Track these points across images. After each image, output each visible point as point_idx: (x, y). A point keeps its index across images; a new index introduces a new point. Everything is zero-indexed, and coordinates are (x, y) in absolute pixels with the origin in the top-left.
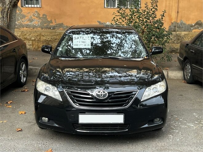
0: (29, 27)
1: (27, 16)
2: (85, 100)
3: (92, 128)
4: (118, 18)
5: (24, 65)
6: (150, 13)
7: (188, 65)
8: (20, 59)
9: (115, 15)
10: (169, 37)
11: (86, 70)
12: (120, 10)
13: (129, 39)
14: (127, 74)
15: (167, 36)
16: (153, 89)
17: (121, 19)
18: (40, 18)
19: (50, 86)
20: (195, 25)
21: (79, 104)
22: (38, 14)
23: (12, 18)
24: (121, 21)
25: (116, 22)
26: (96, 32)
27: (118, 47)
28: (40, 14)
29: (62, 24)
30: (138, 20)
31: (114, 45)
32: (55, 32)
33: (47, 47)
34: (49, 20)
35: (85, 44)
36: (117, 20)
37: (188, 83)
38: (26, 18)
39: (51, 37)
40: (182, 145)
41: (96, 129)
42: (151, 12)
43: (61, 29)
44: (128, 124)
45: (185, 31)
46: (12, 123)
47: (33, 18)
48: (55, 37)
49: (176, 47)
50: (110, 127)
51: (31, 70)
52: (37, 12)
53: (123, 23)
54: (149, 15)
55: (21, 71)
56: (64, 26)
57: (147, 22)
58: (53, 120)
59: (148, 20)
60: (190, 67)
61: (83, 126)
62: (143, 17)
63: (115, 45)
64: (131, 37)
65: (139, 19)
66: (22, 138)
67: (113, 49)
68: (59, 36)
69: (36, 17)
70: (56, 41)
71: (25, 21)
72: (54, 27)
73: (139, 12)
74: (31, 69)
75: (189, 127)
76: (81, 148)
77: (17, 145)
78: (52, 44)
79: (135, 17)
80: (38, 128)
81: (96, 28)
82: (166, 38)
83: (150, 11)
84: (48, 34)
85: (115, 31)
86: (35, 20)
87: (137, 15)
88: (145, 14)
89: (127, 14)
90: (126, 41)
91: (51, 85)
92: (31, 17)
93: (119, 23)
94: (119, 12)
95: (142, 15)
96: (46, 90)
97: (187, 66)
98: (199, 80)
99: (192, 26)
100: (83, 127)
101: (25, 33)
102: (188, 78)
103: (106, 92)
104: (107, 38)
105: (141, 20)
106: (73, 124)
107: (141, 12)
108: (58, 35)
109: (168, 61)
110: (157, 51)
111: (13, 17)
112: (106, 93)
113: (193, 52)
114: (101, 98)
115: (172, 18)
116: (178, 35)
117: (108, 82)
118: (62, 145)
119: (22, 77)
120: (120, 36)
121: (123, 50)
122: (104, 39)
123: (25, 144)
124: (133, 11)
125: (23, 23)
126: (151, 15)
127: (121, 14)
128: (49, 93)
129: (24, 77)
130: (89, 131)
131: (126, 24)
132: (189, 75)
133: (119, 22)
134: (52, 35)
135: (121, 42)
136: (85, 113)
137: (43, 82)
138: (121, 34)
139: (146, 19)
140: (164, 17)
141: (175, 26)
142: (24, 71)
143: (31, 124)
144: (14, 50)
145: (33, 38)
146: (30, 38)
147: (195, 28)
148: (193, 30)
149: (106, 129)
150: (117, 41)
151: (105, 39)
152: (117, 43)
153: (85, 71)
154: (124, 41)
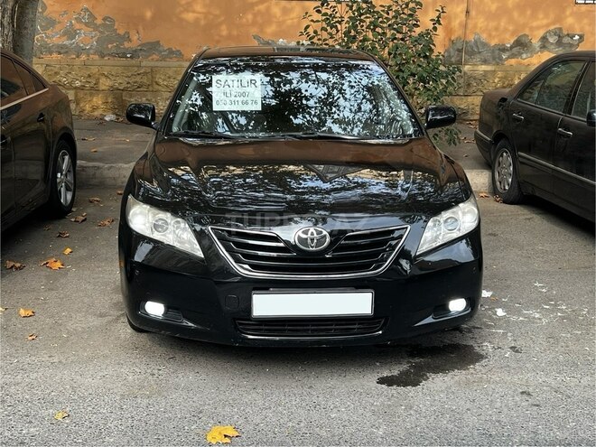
0: (67, 52)
1: (59, 23)
2: (260, 253)
3: (285, 330)
4: (317, 26)
5: (67, 158)
6: (403, 13)
7: (505, 154)
8: (56, 143)
9: (310, 18)
10: (453, 78)
11: (239, 171)
12: (323, 5)
13: (353, 84)
14: (349, 179)
15: (447, 76)
16: (446, 221)
17: (326, 30)
18: (96, 28)
19: (167, 216)
20: (511, 47)
21: (249, 265)
22: (91, 15)
23: (26, 28)
24: (325, 35)
25: (310, 39)
26: (257, 66)
27: (322, 108)
28: (96, 16)
29: (158, 42)
30: (371, 33)
31: (311, 103)
32: (139, 67)
33: (140, 108)
34: (121, 32)
35: (245, 99)
36: (315, 32)
37: (505, 202)
38: (58, 27)
39: (126, 79)
40: (520, 368)
41: (294, 332)
42: (406, 11)
43: (154, 56)
44: (382, 318)
45: (485, 62)
46: (53, 317)
47: (77, 26)
48: (138, 79)
49: (462, 107)
50: (333, 327)
51: (83, 170)
52: (87, 10)
53: (331, 42)
54: (402, 18)
55: (59, 175)
56: (161, 49)
57: (395, 39)
58: (177, 309)
59: (398, 32)
60: (510, 159)
61: (261, 325)
62: (385, 25)
63: (316, 103)
64: (357, 76)
65: (373, 30)
66: (90, 359)
67: (310, 114)
68: (150, 76)
69: (86, 24)
70: (142, 89)
71: (53, 36)
72: (136, 51)
73: (374, 12)
74: (84, 168)
75: (531, 320)
76: (255, 384)
77: (79, 377)
78: (131, 97)
79: (362, 26)
80: (129, 330)
81: (255, 57)
82: (444, 81)
83: (403, 9)
84: (120, 70)
85: (307, 64)
86: (83, 31)
87: (368, 20)
88: (390, 17)
89: (342, 17)
90: (341, 91)
91: (169, 215)
92: (72, 25)
93: (321, 42)
94: (319, 11)
95: (380, 19)
96: (156, 227)
97: (502, 156)
98: (537, 194)
99: (504, 50)
100: (261, 327)
101: (56, 70)
102: (505, 189)
103: (325, 233)
104: (290, 82)
105: (379, 34)
106: (235, 319)
107: (378, 12)
108: (145, 73)
109: (450, 144)
110: (439, 117)
111: (28, 24)
112: (325, 236)
113: (519, 120)
114: (312, 247)
115: (451, 29)
116: (469, 73)
117: (320, 206)
118: (204, 376)
119: (63, 190)
120: (324, 76)
121: (336, 116)
122: (282, 85)
123: (101, 374)
124: (359, 9)
125: (49, 41)
126: (406, 20)
127: (324, 18)
128: (164, 235)
129: (68, 189)
130: (278, 338)
131: (339, 44)
132: (508, 182)
133: (319, 40)
134: (129, 74)
135: (329, 94)
136: (267, 289)
137: (145, 206)
138: (329, 72)
139: (392, 31)
140: (440, 24)
141: (460, 51)
142: (66, 175)
143: (106, 319)
144: (42, 115)
145: (78, 84)
146: (70, 83)
147: (513, 56)
148: (507, 59)
149: (322, 330)
150: (319, 89)
151: (284, 86)
152: (320, 97)
153: (235, 172)
154: (335, 92)
